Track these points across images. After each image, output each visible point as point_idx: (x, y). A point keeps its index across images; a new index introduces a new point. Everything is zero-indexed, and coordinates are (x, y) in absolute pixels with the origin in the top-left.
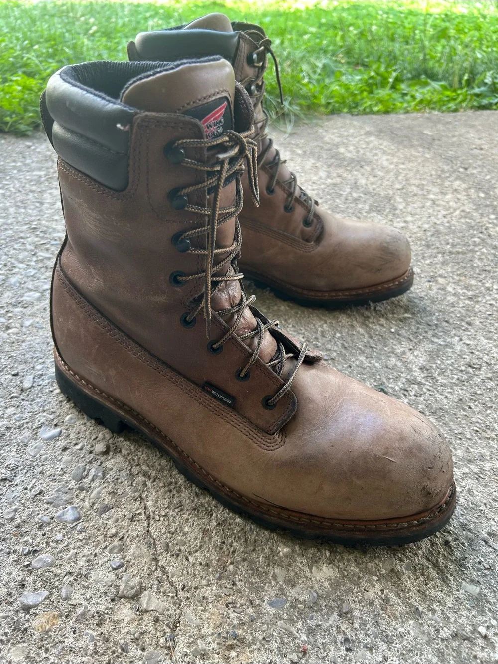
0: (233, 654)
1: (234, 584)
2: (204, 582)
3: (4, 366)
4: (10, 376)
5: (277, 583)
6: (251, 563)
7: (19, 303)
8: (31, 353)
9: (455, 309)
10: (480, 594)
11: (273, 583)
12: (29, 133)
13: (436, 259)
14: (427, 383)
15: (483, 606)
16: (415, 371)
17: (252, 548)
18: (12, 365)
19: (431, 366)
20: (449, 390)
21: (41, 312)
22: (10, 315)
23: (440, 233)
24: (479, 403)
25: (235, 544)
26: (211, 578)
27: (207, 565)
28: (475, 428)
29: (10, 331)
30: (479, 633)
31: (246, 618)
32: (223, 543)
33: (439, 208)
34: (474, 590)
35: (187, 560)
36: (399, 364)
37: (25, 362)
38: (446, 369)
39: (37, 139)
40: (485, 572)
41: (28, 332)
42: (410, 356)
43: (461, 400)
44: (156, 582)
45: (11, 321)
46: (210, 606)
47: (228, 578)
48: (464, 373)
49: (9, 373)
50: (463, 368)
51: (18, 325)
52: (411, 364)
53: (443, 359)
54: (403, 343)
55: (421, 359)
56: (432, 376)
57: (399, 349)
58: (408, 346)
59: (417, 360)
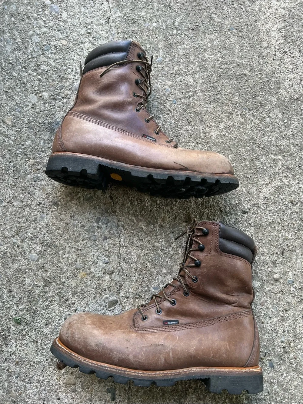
0: (137, 300)
1: (143, 278)
2: (134, 275)
5: (158, 281)
6: (151, 272)
11: (157, 281)
14: (263, 208)
16: (261, 199)
17: (153, 267)
19: (271, 198)
20: (271, 214)
24: (281, 225)
25: (148, 264)
26: (136, 274)
27: (136, 269)
28: (270, 239)
31: (144, 290)
32: (144, 263)
35: (130, 265)
36: (256, 192)
38: (277, 201)
42: (264, 188)
44: (118, 271)
46: (134, 283)
47: (142, 275)
48: (285, 206)
50: (287, 203)
52: (262, 194)
53: (280, 194)
54: (265, 178)
55: (269, 192)
56: (267, 204)
57: (261, 182)
58: (267, 181)
59: (266, 192)
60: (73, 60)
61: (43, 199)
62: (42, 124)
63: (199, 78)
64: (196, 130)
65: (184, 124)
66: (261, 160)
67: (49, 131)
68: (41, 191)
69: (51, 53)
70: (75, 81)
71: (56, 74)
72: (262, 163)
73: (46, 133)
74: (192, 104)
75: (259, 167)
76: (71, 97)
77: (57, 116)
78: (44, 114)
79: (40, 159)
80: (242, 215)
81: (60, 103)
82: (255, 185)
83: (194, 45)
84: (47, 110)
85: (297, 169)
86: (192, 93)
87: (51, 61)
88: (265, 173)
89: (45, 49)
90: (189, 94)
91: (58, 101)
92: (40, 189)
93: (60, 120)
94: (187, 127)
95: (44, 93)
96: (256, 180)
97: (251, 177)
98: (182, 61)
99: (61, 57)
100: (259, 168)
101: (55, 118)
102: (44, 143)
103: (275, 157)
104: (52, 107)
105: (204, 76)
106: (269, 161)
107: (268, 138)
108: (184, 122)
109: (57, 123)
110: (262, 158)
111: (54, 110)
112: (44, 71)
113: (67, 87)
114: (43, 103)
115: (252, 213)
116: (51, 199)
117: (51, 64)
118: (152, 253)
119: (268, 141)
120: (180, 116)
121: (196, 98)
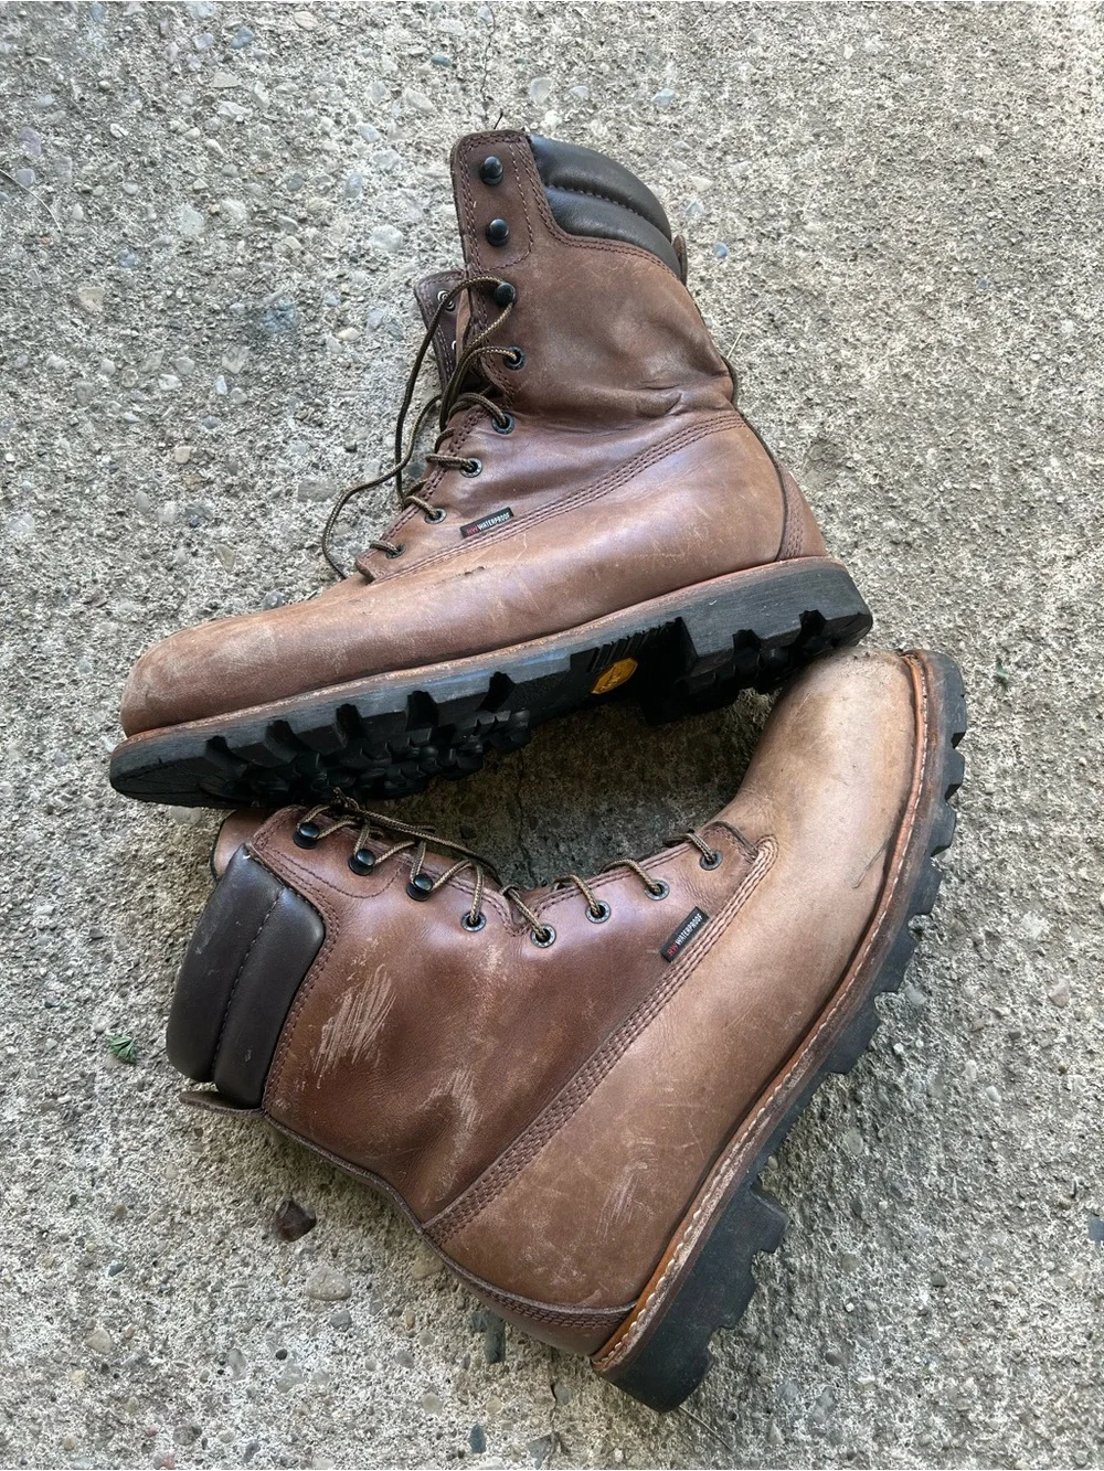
3: (333, 424)
4: (340, 450)
7: (363, 256)
8: (377, 401)
10: (922, 1007)
14: (1055, 645)
15: (917, 1021)
16: (1048, 612)
18: (347, 424)
19: (1083, 609)
20: (1086, 670)
21: (400, 292)
22: (345, 287)
25: (626, 844)
28: (1083, 760)
29: (344, 333)
30: (893, 1050)
34: (919, 998)
35: (557, 846)
36: (1028, 587)
37: (368, 423)
40: (948, 982)
42: (1059, 574)
43: (1093, 697)
45: (347, 304)
49: (341, 443)
51: (357, 319)
52: (1050, 593)
54: (1061, 537)
55: (1076, 586)
56: (1071, 631)
57: (1047, 550)
58: (1068, 546)
59: (1065, 587)
60: (342, 84)
61: (225, 591)
62: (223, 316)
63: (810, 167)
64: (802, 355)
65: (758, 332)
66: (1046, 469)
67: (247, 343)
68: (217, 561)
69: (259, 58)
70: (347, 162)
71: (276, 134)
72: (1049, 480)
73: (235, 350)
74: (785, 259)
75: (1038, 494)
76: (331, 219)
77: (280, 289)
78: (229, 279)
79: (214, 445)
80: (978, 672)
81: (293, 242)
82: (1024, 560)
83: (792, 49)
84: (240, 265)
86: (786, 223)
87: (259, 88)
88: (1060, 518)
89: (236, 42)
90: (775, 225)
91: (283, 233)
92: (213, 555)
93: (289, 303)
94: (770, 342)
95: (229, 203)
96: (1028, 544)
97: (1008, 530)
98: (747, 103)
99: (293, 72)
100: (1040, 500)
101: (273, 295)
102: (230, 387)
103: (1098, 462)
104: (259, 255)
105: (829, 161)
106: (1074, 475)
107: (1071, 393)
108: (758, 323)
109: (280, 313)
110: (1048, 465)
111: (270, 264)
112: (230, 121)
113: (318, 181)
114: (228, 238)
115: (1016, 664)
116: (256, 594)
117: (255, 98)
118: (641, 803)
119: (1067, 404)
120: (744, 302)
121: (802, 240)
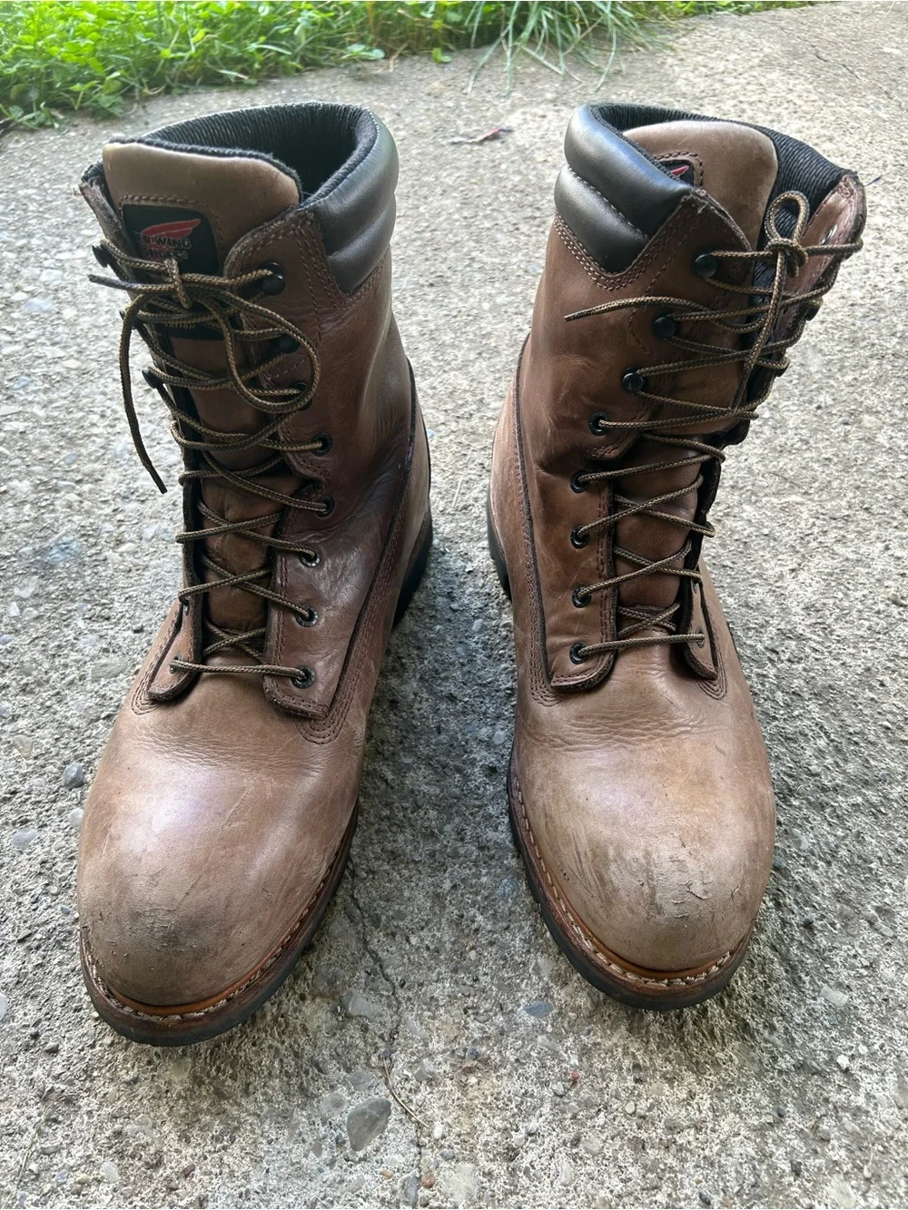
0: (473, 1080)
1: (476, 980)
2: (434, 976)
3: (120, 615)
4: (130, 633)
5: (540, 978)
6: (503, 947)
7: (132, 493)
8: (158, 590)
9: (885, 482)
10: (847, 1006)
11: (534, 978)
12: (117, 111)
13: (865, 371)
14: (815, 637)
15: (850, 1025)
16: (796, 614)
17: (505, 925)
18: (132, 613)
19: (824, 604)
20: (851, 650)
21: (169, 510)
22: (120, 517)
23: (882, 310)
24: (900, 675)
25: (480, 918)
26: (443, 969)
27: (437, 951)
28: (886, 723)
29: (123, 548)
30: (838, 1065)
31: (492, 1030)
32: (462, 916)
33: (889, 249)
34: (841, 998)
35: (408, 940)
36: (770, 599)
37: (152, 607)
38: (850, 608)
39: (131, 122)
40: (862, 971)
41: (152, 550)
42: (790, 584)
43: (868, 670)
44: (364, 974)
45: (122, 529)
46: (442, 1011)
47: (467, 970)
48: (882, 616)
49: (129, 628)
50: (882, 607)
51: (133, 536)
52: (790, 600)
53: (849, 589)
54: (780, 557)
55: (810, 589)
56: (823, 623)
57: (772, 570)
58: (789, 562)
59: (801, 592)
60: (104, 394)
61: (24, 775)
62: (13, 559)
63: (481, 372)
65: (474, 477)
66: (744, 515)
67: (35, 573)
68: (15, 751)
69: (35, 392)
70: (113, 438)
71: (53, 433)
72: (750, 521)
73: (25, 581)
75: (746, 533)
76: (103, 476)
77: (62, 531)
78: (17, 532)
79: (9, 656)
81: (73, 497)
82: (755, 581)
83: (445, 312)
84: (26, 521)
85: (862, 515)
86: (474, 407)
87: (37, 410)
88: (772, 544)
89: (16, 386)
90: (466, 410)
91: (63, 493)
92: (11, 747)
93: (72, 538)
95: (15, 483)
96: (754, 569)
97: (733, 563)
98: (421, 346)
99: (64, 395)
100: (749, 536)
101: (57, 536)
102: (22, 609)
103: (783, 501)
104: (43, 511)
105: (494, 366)
106: (769, 514)
107: (739, 462)
108: (473, 472)
109: (64, 546)
110: (744, 511)
111: (53, 515)
112: (14, 433)
113: (90, 454)
114: (15, 506)
115: (789, 660)
116: (55, 770)
117: (34, 415)
118: (484, 872)
119: (739, 469)
121: (490, 414)
